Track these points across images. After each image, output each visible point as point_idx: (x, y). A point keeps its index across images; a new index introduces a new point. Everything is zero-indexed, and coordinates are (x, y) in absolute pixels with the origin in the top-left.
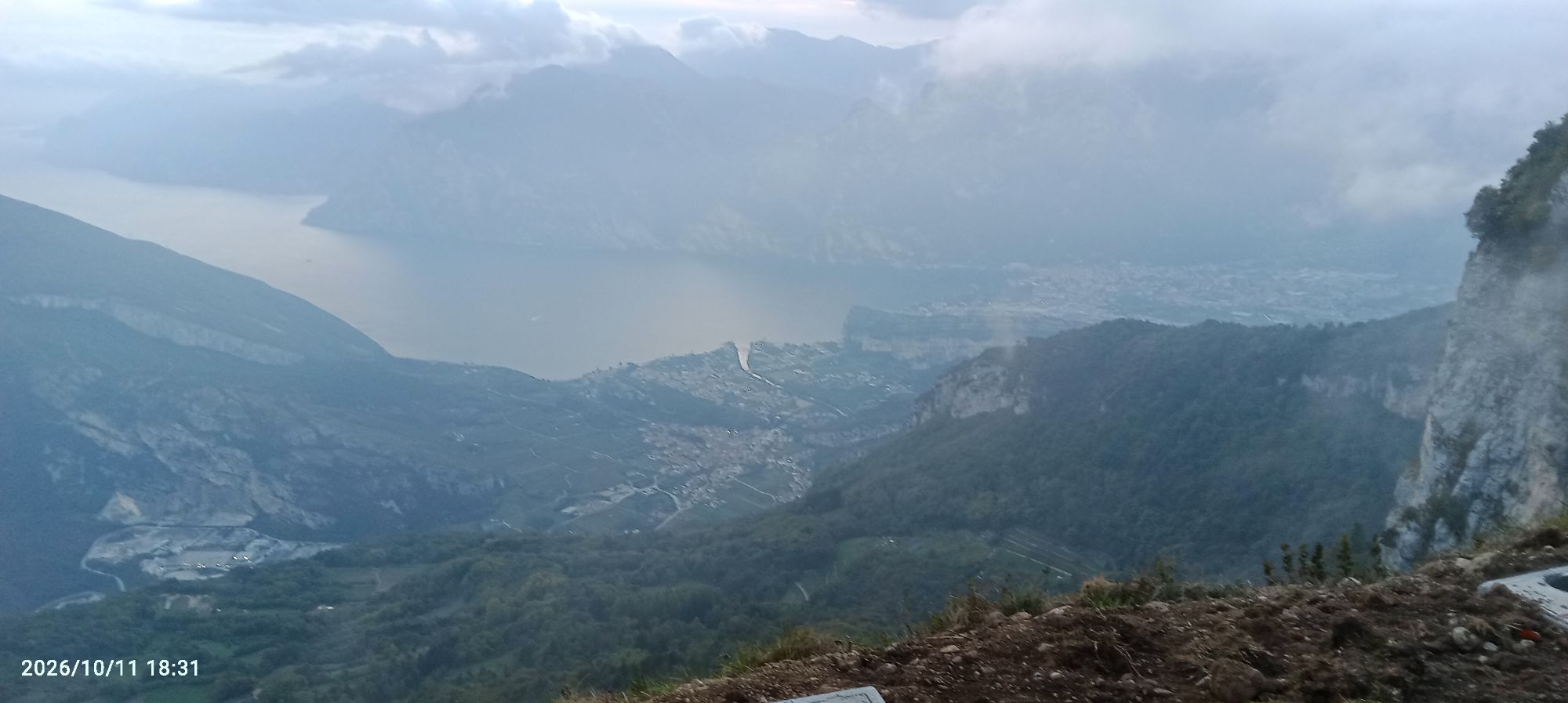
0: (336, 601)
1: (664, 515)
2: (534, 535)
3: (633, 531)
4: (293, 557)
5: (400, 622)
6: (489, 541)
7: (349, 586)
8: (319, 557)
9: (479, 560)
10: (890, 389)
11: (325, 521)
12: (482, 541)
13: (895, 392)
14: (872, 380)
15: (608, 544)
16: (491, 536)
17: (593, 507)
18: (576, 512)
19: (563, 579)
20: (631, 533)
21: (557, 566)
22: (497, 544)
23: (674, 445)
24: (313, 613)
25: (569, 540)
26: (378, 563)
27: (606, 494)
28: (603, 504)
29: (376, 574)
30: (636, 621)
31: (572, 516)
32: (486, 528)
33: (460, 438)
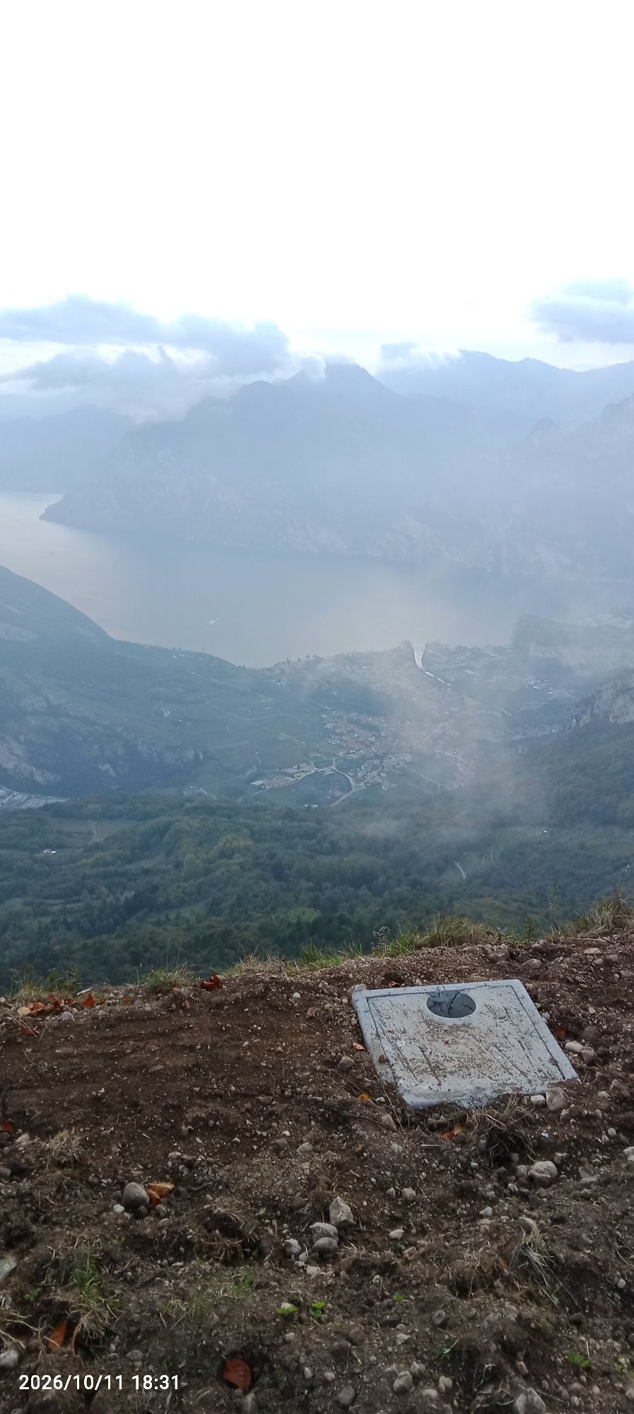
0: (58, 847)
1: (340, 794)
2: (227, 802)
3: (313, 806)
4: (24, 807)
5: (111, 869)
6: (188, 805)
7: (70, 835)
8: (46, 807)
9: (178, 821)
10: (554, 694)
11: (51, 777)
12: (182, 805)
13: (557, 696)
14: (535, 684)
15: (289, 815)
16: (190, 800)
17: (280, 782)
18: (262, 785)
19: (250, 842)
20: (310, 807)
21: (245, 830)
22: (195, 808)
23: (353, 732)
24: (39, 855)
25: (256, 810)
26: (95, 817)
27: (290, 771)
28: (287, 780)
29: (93, 826)
30: (311, 884)
31: (259, 788)
32: (186, 793)
33: (167, 714)
